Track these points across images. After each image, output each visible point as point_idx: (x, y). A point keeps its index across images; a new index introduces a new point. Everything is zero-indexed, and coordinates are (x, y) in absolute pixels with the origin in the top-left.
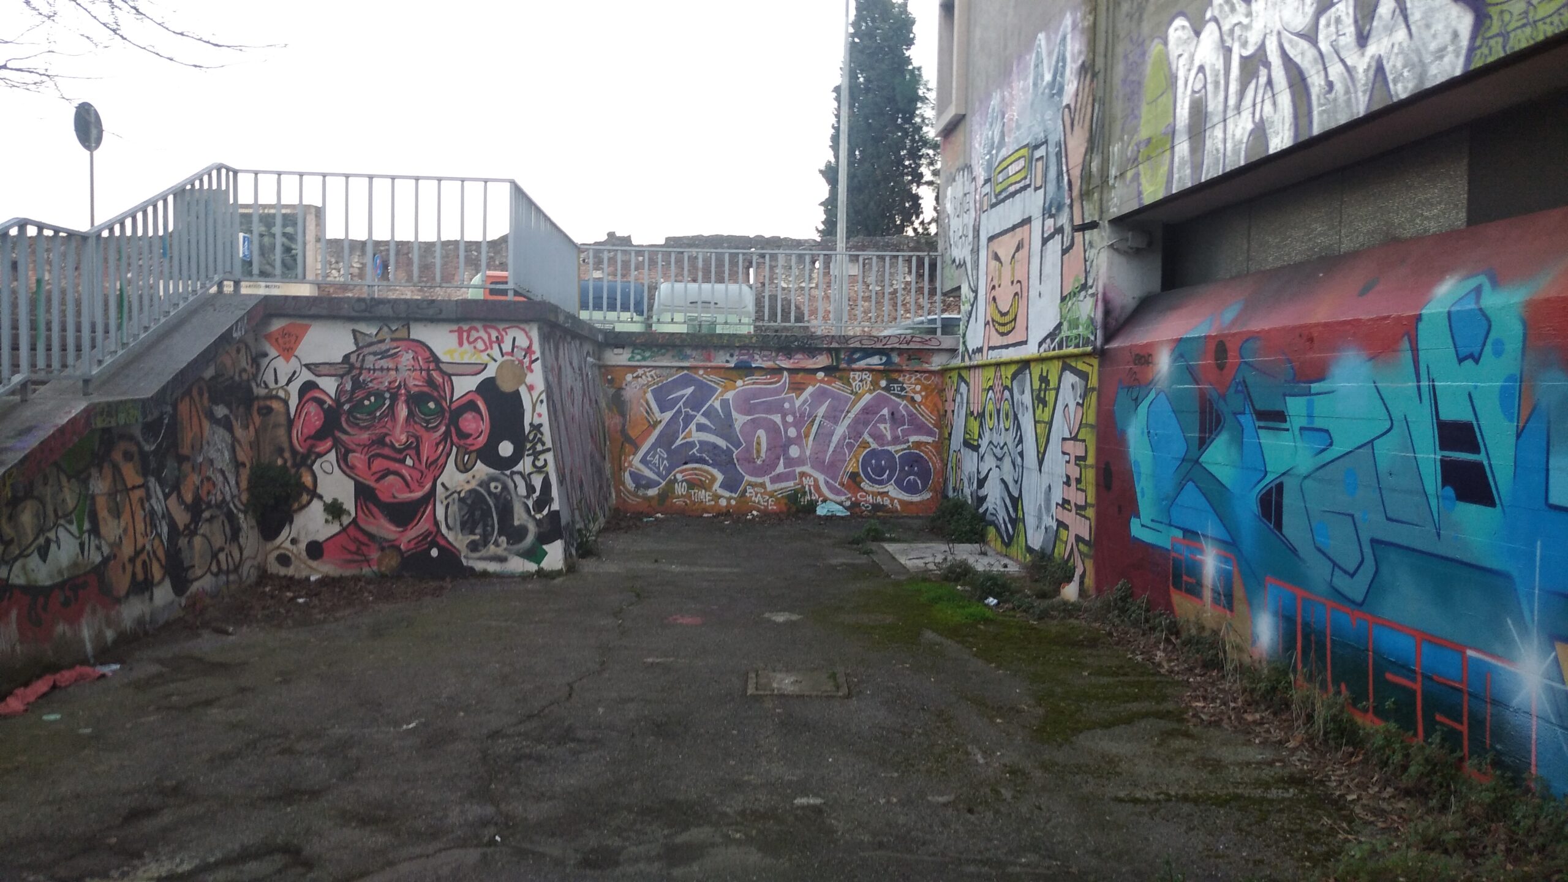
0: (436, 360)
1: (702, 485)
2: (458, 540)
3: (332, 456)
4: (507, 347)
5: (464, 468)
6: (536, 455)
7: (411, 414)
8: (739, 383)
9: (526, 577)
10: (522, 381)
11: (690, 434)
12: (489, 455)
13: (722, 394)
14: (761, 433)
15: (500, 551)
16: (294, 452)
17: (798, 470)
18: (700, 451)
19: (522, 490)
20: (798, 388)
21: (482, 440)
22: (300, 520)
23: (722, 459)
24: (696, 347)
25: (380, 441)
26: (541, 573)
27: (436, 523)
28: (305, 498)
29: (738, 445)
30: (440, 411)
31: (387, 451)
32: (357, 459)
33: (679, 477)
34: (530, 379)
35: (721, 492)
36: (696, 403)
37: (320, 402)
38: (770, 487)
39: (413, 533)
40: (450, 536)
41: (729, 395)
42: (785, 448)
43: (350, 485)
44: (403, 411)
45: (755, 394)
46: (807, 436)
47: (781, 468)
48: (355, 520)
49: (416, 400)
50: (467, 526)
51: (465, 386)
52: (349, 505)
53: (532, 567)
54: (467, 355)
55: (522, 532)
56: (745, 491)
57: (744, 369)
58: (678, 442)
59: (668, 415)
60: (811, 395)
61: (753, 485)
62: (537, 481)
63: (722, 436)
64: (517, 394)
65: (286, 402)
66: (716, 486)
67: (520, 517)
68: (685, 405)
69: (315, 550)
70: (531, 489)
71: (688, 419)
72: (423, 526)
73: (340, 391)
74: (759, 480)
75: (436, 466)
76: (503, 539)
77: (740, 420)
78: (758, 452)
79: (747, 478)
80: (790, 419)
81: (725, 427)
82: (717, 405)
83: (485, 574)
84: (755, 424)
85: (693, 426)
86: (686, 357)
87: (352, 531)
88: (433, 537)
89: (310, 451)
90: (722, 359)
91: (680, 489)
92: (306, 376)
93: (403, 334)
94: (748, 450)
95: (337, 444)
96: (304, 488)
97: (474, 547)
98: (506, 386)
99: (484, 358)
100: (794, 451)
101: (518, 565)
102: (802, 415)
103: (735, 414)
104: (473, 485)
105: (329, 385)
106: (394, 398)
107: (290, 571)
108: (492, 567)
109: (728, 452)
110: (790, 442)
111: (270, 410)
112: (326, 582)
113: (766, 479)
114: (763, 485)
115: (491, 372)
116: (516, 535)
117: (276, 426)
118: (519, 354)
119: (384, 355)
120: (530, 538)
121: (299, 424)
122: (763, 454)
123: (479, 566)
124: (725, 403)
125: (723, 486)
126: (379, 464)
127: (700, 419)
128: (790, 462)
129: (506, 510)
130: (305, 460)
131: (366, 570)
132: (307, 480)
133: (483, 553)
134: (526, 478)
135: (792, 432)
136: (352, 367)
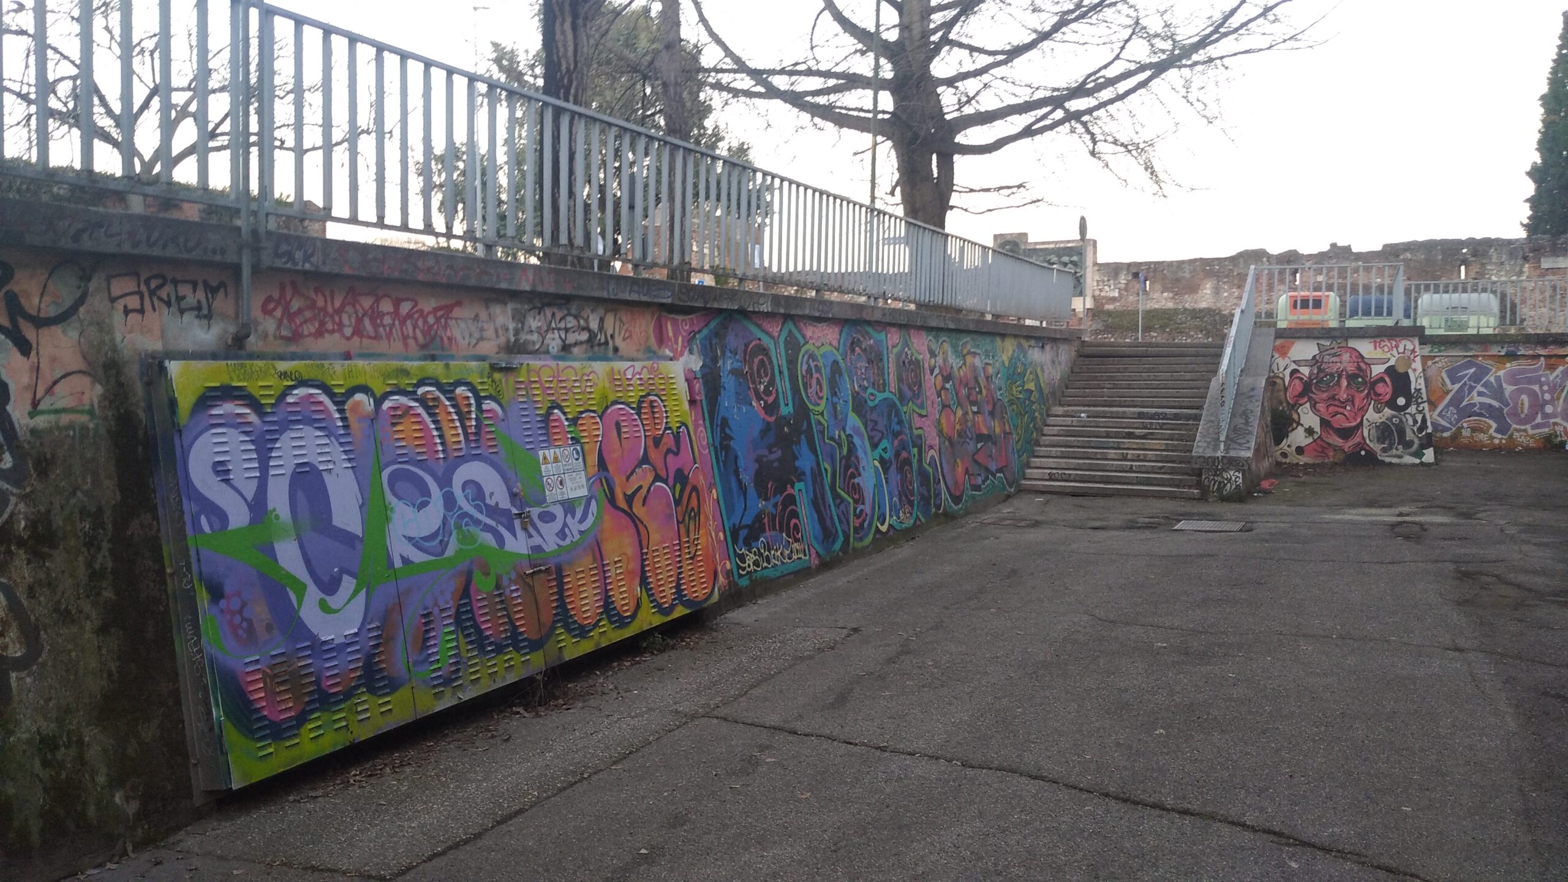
0: (1362, 357)
1: (1481, 431)
2: (1377, 447)
3: (1308, 405)
4: (1401, 349)
5: (1378, 411)
6: (1418, 404)
7: (1349, 384)
8: (1508, 365)
9: (1414, 465)
10: (1409, 366)
11: (1472, 398)
13: (1496, 372)
14: (1525, 398)
15: (1399, 453)
16: (1288, 403)
17: (1552, 421)
18: (1480, 409)
19: (1411, 422)
20: (1552, 368)
21: (1388, 397)
22: (1292, 436)
23: (1496, 414)
24: (1476, 343)
25: (1333, 398)
26: (1422, 464)
27: (1364, 438)
28: (1295, 425)
29: (1507, 405)
30: (1365, 383)
31: (1336, 403)
32: (1321, 406)
33: (1465, 425)
34: (1414, 366)
35: (1495, 435)
36: (1476, 378)
37: (1301, 379)
38: (1531, 432)
39: (1351, 443)
40: (1371, 445)
41: (1501, 373)
42: (1543, 406)
44: (1344, 383)
45: (1521, 372)
46: (1558, 399)
47: (1539, 420)
48: (1320, 437)
49: (1351, 378)
50: (1380, 440)
53: (1417, 461)
54: (1378, 354)
55: (1410, 444)
56: (1512, 434)
57: (1512, 356)
58: (1464, 403)
59: (1457, 386)
61: (1518, 431)
62: (1419, 418)
63: (1496, 399)
64: (1407, 374)
65: (1283, 379)
66: (1492, 431)
67: (1409, 436)
69: (1300, 450)
70: (1415, 422)
71: (1471, 389)
72: (1357, 439)
73: (1311, 373)
74: (1523, 427)
75: (1363, 410)
76: (1400, 447)
77: (1508, 389)
78: (1522, 409)
79: (1514, 426)
80: (1546, 388)
81: (1497, 392)
82: (1492, 379)
83: (1391, 463)
84: (1520, 391)
85: (1475, 393)
86: (1470, 350)
87: (1319, 442)
88: (1362, 445)
89: (1296, 403)
90: (1495, 350)
91: (1466, 433)
93: (1344, 344)
94: (1515, 407)
95: (1310, 399)
96: (1293, 420)
98: (1401, 370)
99: (1388, 355)
100: (1549, 409)
101: (1409, 460)
102: (1555, 386)
103: (1505, 385)
104: (1383, 419)
106: (1340, 376)
107: (1288, 461)
108: (1395, 460)
109: (1501, 410)
110: (1546, 403)
111: (1275, 383)
113: (1528, 427)
114: (1525, 431)
115: (1392, 363)
116: (1408, 445)
117: (1279, 391)
118: (1408, 353)
119: (1334, 355)
120: (1415, 446)
121: (1290, 390)
122: (1526, 411)
123: (1388, 460)
124: (1498, 379)
125: (1497, 431)
126: (1331, 409)
127: (1479, 388)
128: (1546, 416)
129: (1402, 432)
130: (1294, 407)
131: (1326, 461)
132: (1295, 416)
133: (1390, 453)
134: (1413, 416)
135: (1547, 397)
136: (1317, 362)
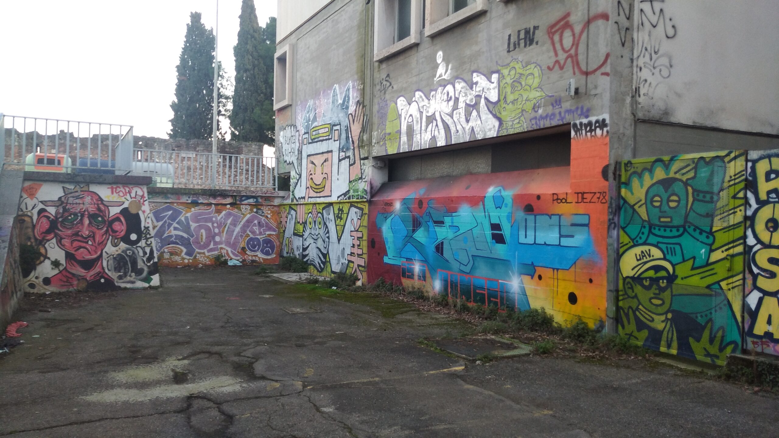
0: (101, 200)
1: (176, 254)
2: (113, 275)
3: (54, 241)
4: (133, 195)
5: (115, 245)
6: (147, 239)
7: (90, 223)
8: (193, 209)
9: (145, 289)
10: (140, 209)
11: (171, 231)
12: (126, 239)
13: (185, 214)
14: (203, 231)
15: (132, 279)
16: (36, 239)
17: (219, 246)
18: (175, 239)
19: (141, 254)
20: (219, 212)
21: (123, 233)
22: (39, 268)
23: (186, 243)
24: (172, 194)
25: (77, 234)
26: (151, 287)
27: (103, 268)
28: (42, 259)
29: (192, 236)
30: (104, 221)
31: (79, 238)
32: (66, 242)
33: (166, 250)
34: (143, 208)
35: (185, 256)
36: (173, 218)
37: (48, 218)
38: (207, 254)
39: (92, 273)
40: (109, 274)
41: (189, 215)
42: (213, 237)
43: (63, 253)
44: (86, 221)
45: (200, 214)
46: (223, 232)
47: (212, 246)
48: (65, 269)
49: (93, 217)
50: (117, 269)
51: (114, 211)
52: (63, 261)
53: (147, 285)
54: (115, 198)
55: (140, 272)
56: (196, 256)
57: (195, 204)
58: (165, 235)
59: (160, 223)
60: (224, 215)
61: (199, 253)
62: (148, 250)
63: (185, 232)
64: (138, 215)
65: (31, 217)
66: (183, 254)
67: (140, 265)
68: (169, 218)
69: (47, 281)
70: (145, 253)
71: (170, 225)
72: (97, 269)
73: (57, 213)
74: (202, 251)
75: (103, 244)
76: (133, 274)
77: (193, 225)
78: (202, 239)
79: (197, 250)
80: (215, 225)
81: (186, 228)
82: (183, 219)
83: (125, 289)
84: (200, 227)
85: (172, 228)
86: (168, 198)
87: (64, 273)
88: (102, 274)
89: (43, 239)
90: (184, 199)
91: (167, 256)
92: (41, 206)
93: (85, 189)
94: (197, 238)
95: (56, 235)
96: (41, 254)
97: (120, 278)
98: (133, 211)
99: (123, 199)
100: (217, 239)
101: (140, 284)
102: (221, 224)
103: (191, 223)
104: (120, 252)
105: (52, 210)
106: (83, 216)
107: (35, 291)
108: (129, 286)
109: (188, 239)
110: (216, 234)
111: (24, 221)
112: (52, 294)
113: (205, 251)
114: (204, 253)
115: (126, 205)
116: (139, 272)
117: (27, 228)
118: (139, 198)
119: (77, 197)
120: (145, 274)
121: (38, 227)
122: (204, 240)
123: (123, 285)
124: (186, 218)
125: (186, 254)
126: (76, 244)
127: (175, 225)
128: (216, 243)
129: (134, 262)
130: (42, 242)
131: (71, 289)
132: (43, 251)
133: (125, 280)
134: (143, 249)
135: (217, 231)
136: (63, 202)
